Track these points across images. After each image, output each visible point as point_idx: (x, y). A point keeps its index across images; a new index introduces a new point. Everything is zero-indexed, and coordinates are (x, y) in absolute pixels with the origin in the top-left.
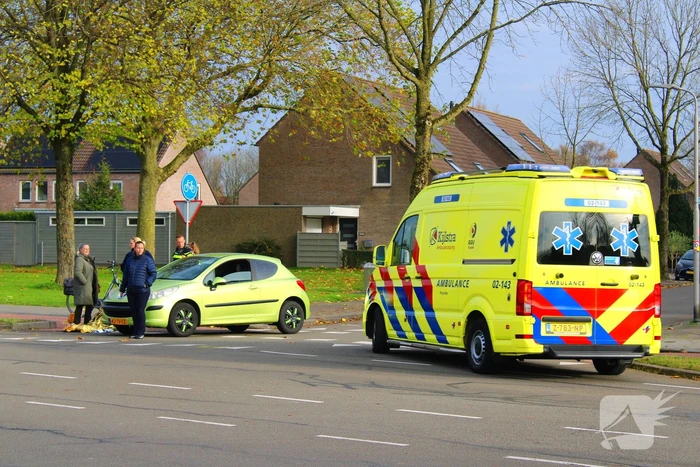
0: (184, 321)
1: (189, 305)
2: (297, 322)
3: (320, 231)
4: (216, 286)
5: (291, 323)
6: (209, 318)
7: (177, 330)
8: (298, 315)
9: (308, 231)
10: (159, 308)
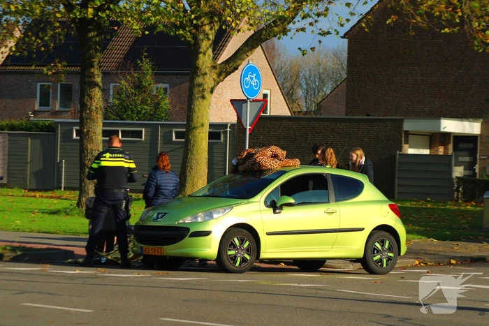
0: (239, 253)
1: (246, 232)
2: (389, 259)
3: (427, 152)
4: (281, 208)
5: (381, 261)
6: (271, 249)
7: (228, 264)
8: (390, 249)
9: (411, 151)
10: (207, 233)
